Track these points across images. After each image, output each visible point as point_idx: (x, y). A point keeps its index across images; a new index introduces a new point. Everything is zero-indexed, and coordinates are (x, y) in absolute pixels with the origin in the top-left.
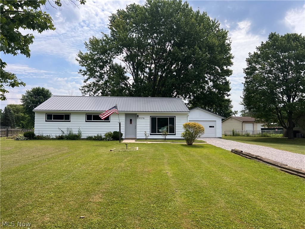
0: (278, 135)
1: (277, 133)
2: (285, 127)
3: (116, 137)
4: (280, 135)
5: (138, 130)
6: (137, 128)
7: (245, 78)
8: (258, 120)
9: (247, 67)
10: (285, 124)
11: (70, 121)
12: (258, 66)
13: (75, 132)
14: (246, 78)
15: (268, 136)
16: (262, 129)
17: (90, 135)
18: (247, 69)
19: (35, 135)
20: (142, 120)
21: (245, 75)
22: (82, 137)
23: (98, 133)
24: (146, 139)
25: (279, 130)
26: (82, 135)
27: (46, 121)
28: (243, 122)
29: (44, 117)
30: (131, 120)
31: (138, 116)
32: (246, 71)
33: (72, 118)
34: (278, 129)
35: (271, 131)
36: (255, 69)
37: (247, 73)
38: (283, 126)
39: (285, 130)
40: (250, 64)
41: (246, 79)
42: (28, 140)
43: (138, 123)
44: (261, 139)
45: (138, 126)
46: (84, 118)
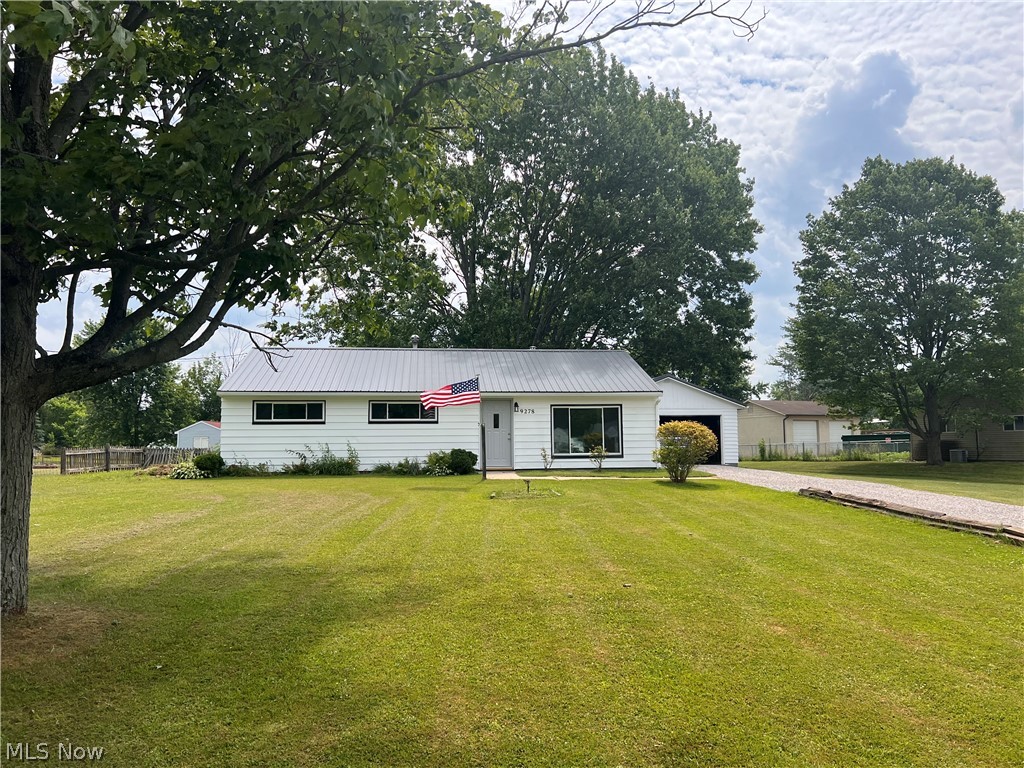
0: (896, 454)
1: (890, 448)
2: (918, 432)
3: (459, 464)
4: (903, 457)
5: (516, 446)
6: (516, 439)
7: (798, 288)
8: (838, 412)
9: (805, 256)
10: (916, 423)
11: (324, 423)
12: (834, 255)
13: (341, 454)
14: (803, 290)
15: (866, 460)
16: (845, 438)
17: (384, 462)
18: (805, 262)
19: (224, 464)
20: (529, 417)
21: (799, 281)
22: (361, 468)
23: (406, 454)
24: (546, 469)
25: (897, 442)
26: (362, 461)
27: (254, 423)
28: (788, 416)
29: (247, 412)
30: (496, 417)
31: (516, 405)
32: (802, 268)
33: (330, 413)
34: (893, 437)
35: (874, 444)
36: (826, 262)
37: (805, 276)
38: (911, 429)
39: (916, 439)
40: (811, 247)
41: (803, 292)
42: (208, 477)
43: (516, 426)
44: (848, 467)
45: (516, 432)
46: (363, 412)
